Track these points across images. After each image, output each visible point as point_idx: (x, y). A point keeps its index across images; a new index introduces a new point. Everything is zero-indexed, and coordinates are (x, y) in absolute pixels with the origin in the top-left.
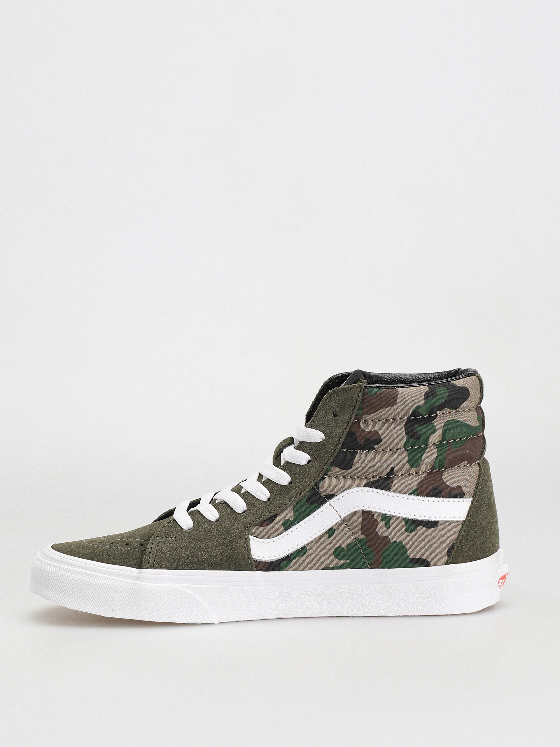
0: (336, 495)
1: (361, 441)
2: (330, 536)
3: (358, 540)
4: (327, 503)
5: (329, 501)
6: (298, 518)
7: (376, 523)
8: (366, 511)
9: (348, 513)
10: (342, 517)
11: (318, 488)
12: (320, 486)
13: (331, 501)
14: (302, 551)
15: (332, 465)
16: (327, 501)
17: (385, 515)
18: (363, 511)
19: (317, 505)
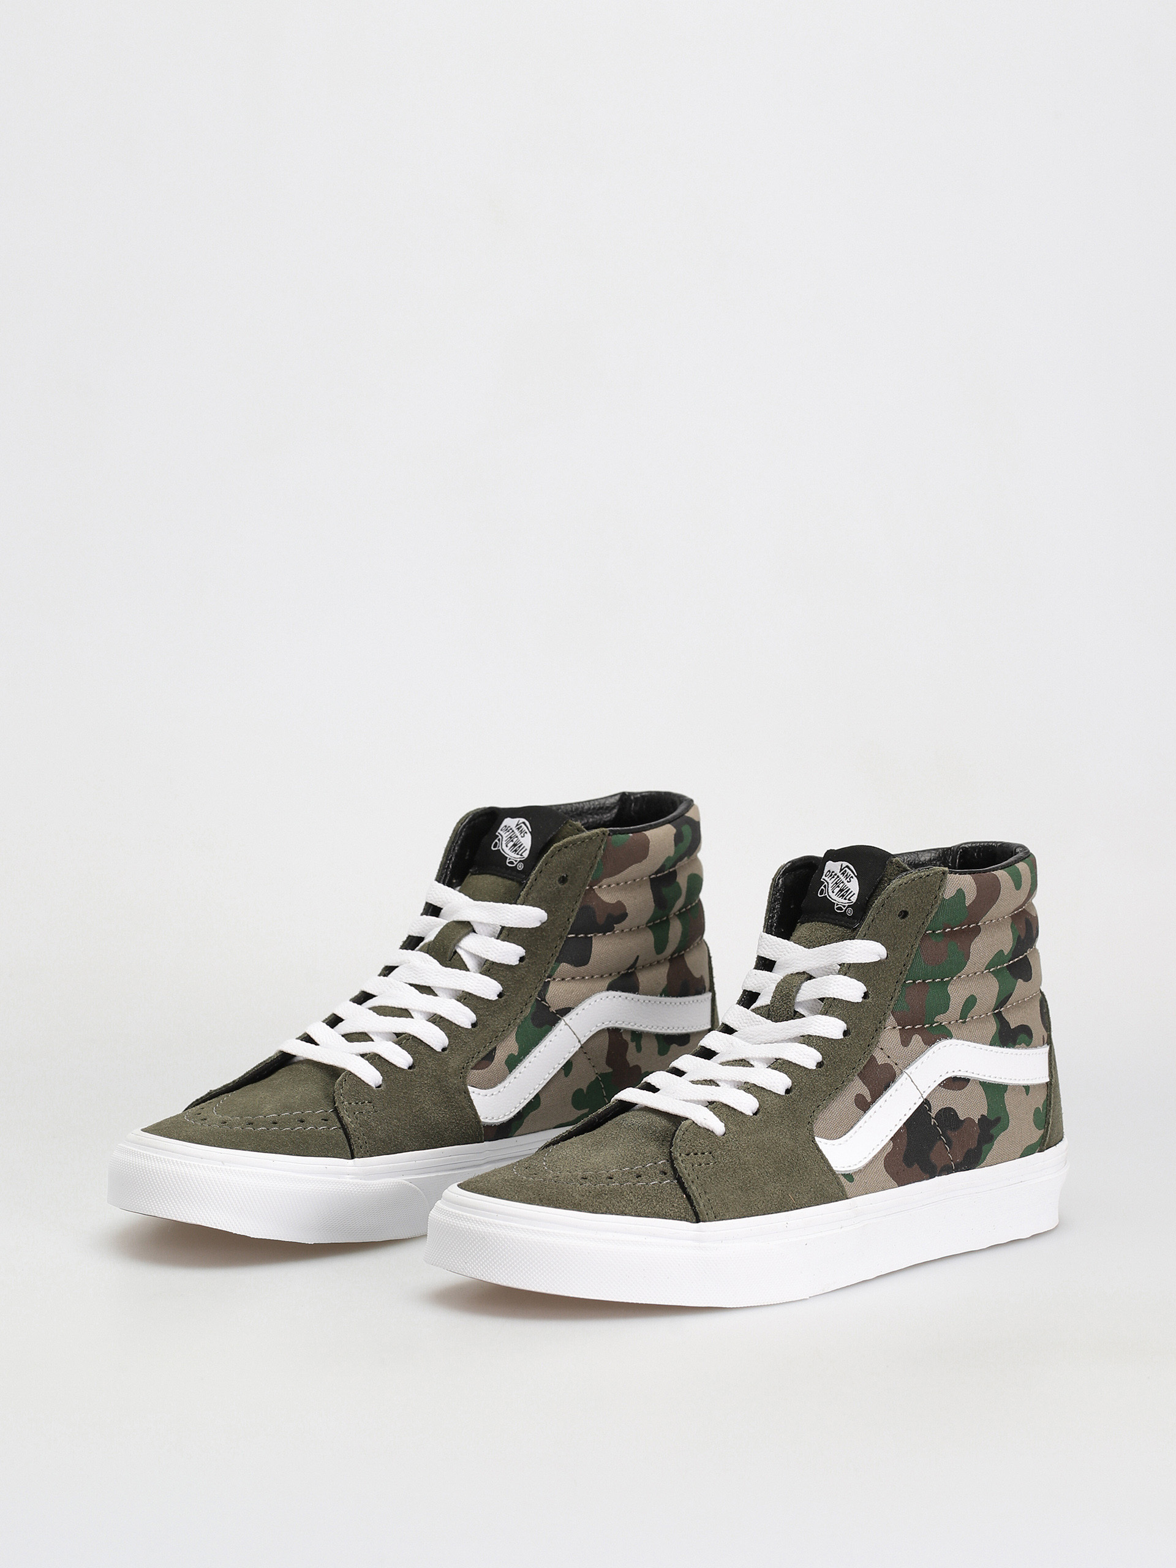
0: (573, 1009)
1: (601, 919)
2: (566, 1075)
3: (602, 1075)
4: (562, 1023)
5: (564, 1018)
6: (525, 1050)
7: (625, 1045)
8: (613, 1029)
9: (589, 1035)
10: (582, 1043)
11: (545, 1000)
12: (548, 997)
13: (567, 1018)
14: (534, 1104)
15: (559, 961)
16: (560, 1019)
17: (635, 1032)
18: (608, 1029)
19: (547, 1026)
